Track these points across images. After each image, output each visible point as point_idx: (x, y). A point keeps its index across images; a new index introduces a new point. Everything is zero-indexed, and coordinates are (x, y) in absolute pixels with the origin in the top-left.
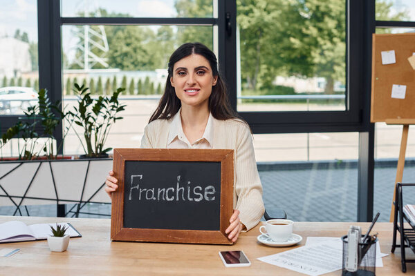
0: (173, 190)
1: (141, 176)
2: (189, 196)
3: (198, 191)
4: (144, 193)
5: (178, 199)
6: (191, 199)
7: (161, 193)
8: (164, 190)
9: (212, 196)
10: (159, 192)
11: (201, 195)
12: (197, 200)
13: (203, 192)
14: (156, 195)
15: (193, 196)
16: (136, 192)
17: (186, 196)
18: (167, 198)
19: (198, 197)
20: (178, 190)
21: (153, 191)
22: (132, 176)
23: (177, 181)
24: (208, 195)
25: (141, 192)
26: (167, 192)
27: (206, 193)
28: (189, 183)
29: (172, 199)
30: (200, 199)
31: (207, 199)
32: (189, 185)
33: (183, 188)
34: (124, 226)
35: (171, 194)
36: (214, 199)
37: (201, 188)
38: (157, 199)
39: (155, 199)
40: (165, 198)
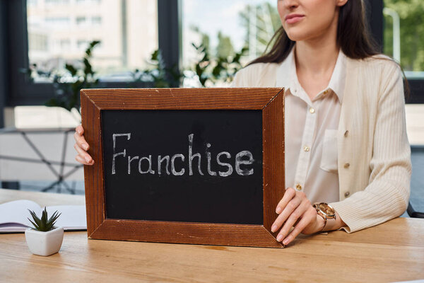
0: (183, 157)
1: (129, 135)
2: (209, 168)
3: (224, 159)
4: (135, 163)
5: (191, 173)
6: (213, 174)
7: (164, 163)
8: (167, 157)
9: (249, 167)
10: (160, 161)
11: (230, 166)
12: (223, 174)
13: (232, 162)
14: (155, 167)
15: (216, 167)
16: (121, 162)
17: (204, 168)
18: (174, 171)
19: (225, 169)
20: (191, 158)
21: (149, 160)
22: (114, 135)
23: (188, 143)
24: (242, 167)
25: (130, 161)
26: (173, 161)
27: (238, 163)
28: (209, 146)
29: (181, 173)
30: (229, 173)
31: (240, 172)
32: (210, 150)
33: (199, 155)
34: (108, 216)
35: (180, 165)
36: (251, 172)
37: (228, 155)
38: (156, 172)
39: (153, 172)
40: (170, 171)
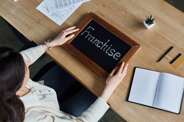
1: (94, 29)
2: (107, 51)
3: (113, 51)
5: (101, 48)
6: (107, 52)
7: (96, 42)
8: (99, 41)
9: (117, 57)
10: (96, 40)
11: (113, 54)
12: (109, 54)
15: (109, 52)
16: (86, 34)
18: (97, 45)
19: (111, 54)
20: (104, 45)
21: (93, 38)
22: (90, 27)
23: (107, 41)
25: (88, 35)
26: (99, 42)
27: (115, 55)
28: (112, 46)
29: (99, 47)
30: (111, 55)
31: (114, 57)
32: (111, 47)
33: (107, 46)
35: (100, 44)
36: (117, 59)
37: (115, 51)
38: (93, 42)
39: (92, 42)
40: (96, 44)
